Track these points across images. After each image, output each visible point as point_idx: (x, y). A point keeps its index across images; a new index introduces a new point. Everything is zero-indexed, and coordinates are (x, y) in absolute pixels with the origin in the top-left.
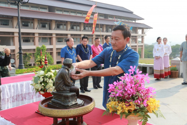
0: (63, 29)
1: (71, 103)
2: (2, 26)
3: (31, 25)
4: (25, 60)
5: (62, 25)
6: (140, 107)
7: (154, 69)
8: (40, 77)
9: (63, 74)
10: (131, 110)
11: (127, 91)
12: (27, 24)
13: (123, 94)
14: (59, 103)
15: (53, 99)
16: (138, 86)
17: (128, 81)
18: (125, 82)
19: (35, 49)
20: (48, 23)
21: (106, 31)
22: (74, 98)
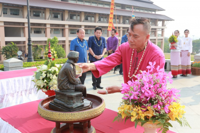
0: (77, 20)
1: (75, 104)
2: (12, 15)
3: (42, 15)
4: (36, 52)
5: (75, 15)
6: (159, 113)
8: (42, 72)
9: (67, 70)
10: (148, 116)
11: (144, 93)
12: (38, 14)
13: (139, 97)
14: (62, 104)
15: (55, 99)
16: (158, 86)
17: (145, 80)
18: (142, 82)
19: (46, 41)
20: (61, 13)
21: (122, 23)
22: (80, 98)
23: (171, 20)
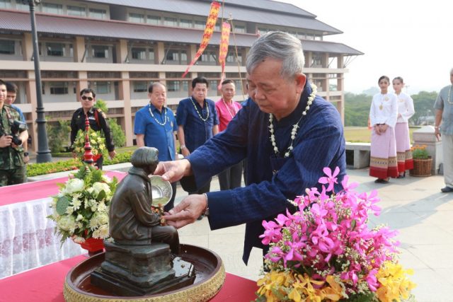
0: (147, 61)
1: (154, 274)
3: (68, 52)
4: (57, 137)
5: (144, 50)
6: (356, 291)
7: (372, 155)
8: (72, 197)
9: (132, 193)
11: (318, 244)
12: (59, 50)
13: (305, 253)
14: (121, 275)
15: (104, 264)
16: (348, 226)
17: (318, 213)
18: (310, 216)
20: (111, 45)
22: (165, 259)
23: (357, 55)
